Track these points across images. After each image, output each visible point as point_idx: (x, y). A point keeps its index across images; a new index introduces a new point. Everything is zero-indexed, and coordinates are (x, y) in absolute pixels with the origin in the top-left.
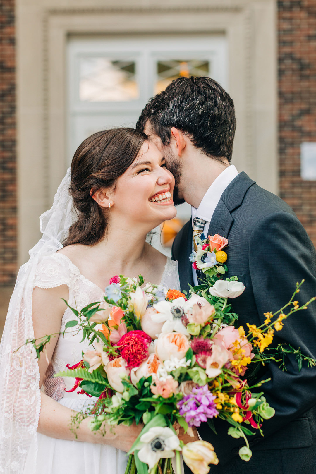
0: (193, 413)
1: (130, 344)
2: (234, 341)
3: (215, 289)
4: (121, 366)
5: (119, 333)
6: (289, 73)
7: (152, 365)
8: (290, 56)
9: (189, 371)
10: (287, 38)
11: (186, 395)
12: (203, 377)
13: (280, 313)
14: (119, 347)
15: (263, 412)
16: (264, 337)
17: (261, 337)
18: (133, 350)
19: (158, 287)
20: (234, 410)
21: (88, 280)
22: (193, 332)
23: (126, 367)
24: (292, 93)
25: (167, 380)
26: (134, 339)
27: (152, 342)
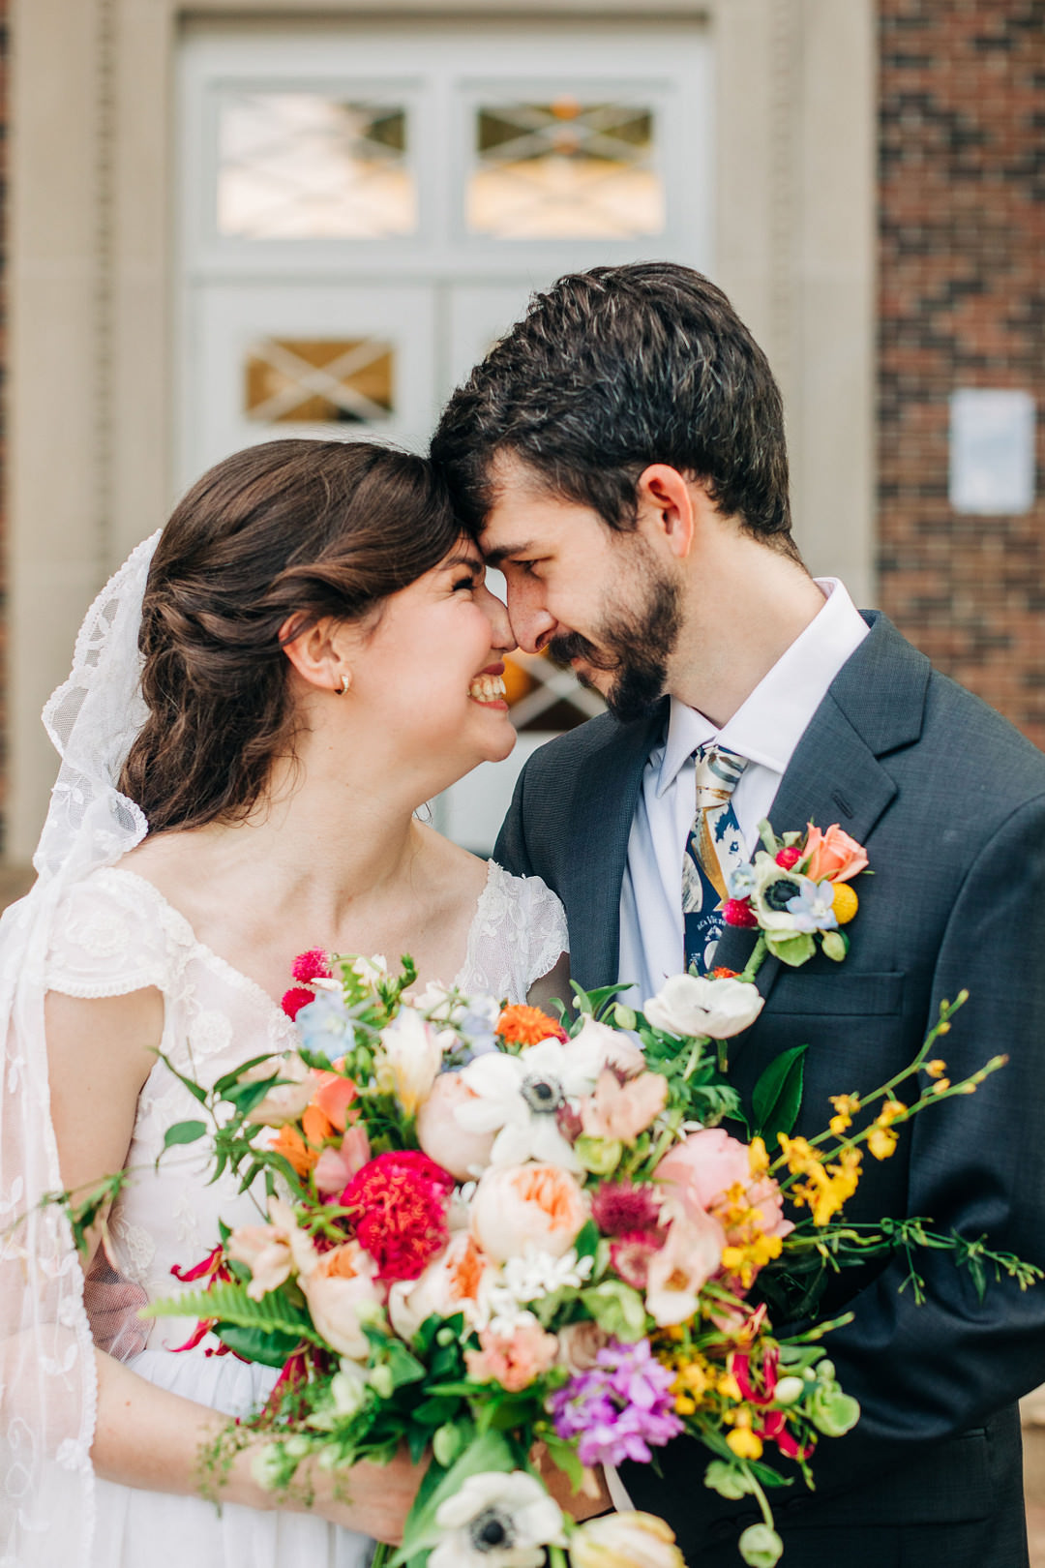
0: (603, 1435)
1: (388, 1205)
2: (729, 1186)
3: (661, 1007)
4: (353, 1275)
5: (346, 1159)
6: (914, 158)
7: (461, 1272)
8: (920, 101)
9: (586, 1296)
10: (910, 44)
11: (577, 1374)
12: (635, 1316)
13: (885, 1098)
14: (347, 1211)
15: (824, 1411)
16: (831, 1176)
17: (818, 1174)
18: (397, 1225)
19: (471, 1003)
20: (735, 1418)
21: (224, 963)
22: (598, 1161)
23: (374, 1279)
24: (926, 225)
25: (517, 1328)
26: (401, 1187)
27: (457, 1189)
